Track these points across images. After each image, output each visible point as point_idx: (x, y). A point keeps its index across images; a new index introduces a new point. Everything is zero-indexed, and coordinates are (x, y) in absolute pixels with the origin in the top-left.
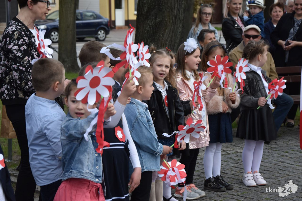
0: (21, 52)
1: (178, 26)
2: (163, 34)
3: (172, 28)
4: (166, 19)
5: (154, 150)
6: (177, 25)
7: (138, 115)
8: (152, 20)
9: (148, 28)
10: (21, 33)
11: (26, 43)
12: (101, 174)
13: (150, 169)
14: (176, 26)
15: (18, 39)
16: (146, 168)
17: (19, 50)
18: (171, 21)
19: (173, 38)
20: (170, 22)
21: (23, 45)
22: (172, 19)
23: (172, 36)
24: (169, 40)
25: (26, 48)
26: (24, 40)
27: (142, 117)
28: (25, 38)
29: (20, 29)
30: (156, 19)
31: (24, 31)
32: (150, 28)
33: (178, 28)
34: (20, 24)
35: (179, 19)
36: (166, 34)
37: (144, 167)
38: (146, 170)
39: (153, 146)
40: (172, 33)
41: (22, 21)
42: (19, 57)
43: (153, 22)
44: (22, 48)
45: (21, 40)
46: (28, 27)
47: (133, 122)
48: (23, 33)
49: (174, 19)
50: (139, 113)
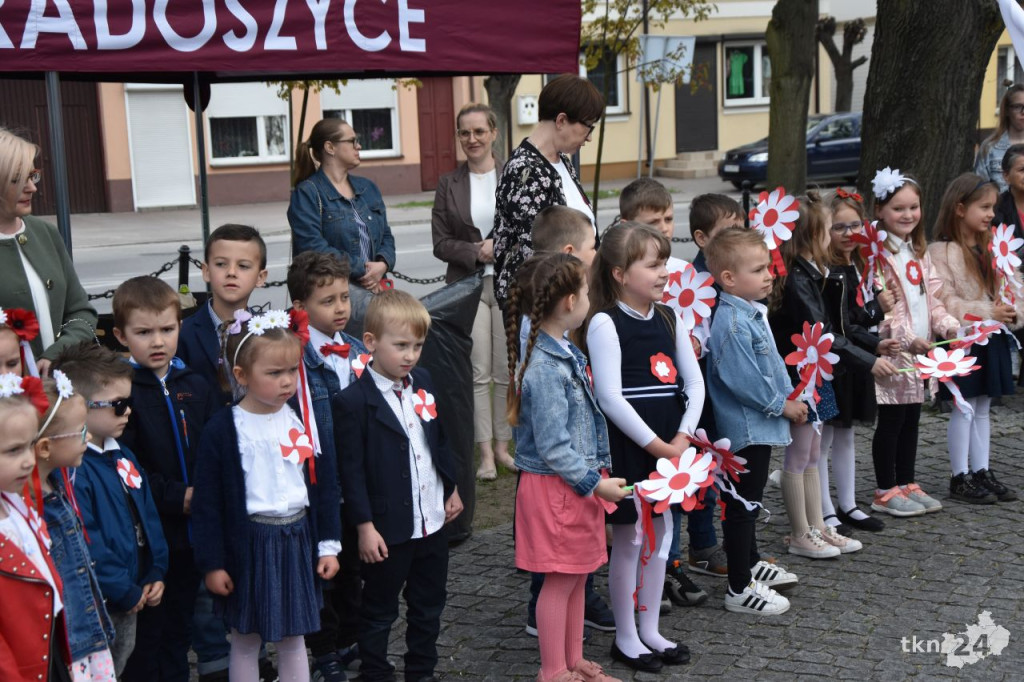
0: (536, 208)
1: (955, 140)
2: (917, 162)
3: (940, 146)
4: (925, 128)
5: (761, 403)
6: (951, 139)
7: (732, 329)
8: (894, 131)
9: (884, 150)
10: (534, 170)
11: (542, 188)
12: (608, 450)
13: (762, 442)
14: (949, 142)
15: (529, 182)
16: (754, 438)
17: (533, 204)
18: (937, 132)
19: (942, 168)
20: (933, 133)
21: (538, 193)
22: (939, 126)
23: (939, 164)
24: (932, 172)
25: (544, 199)
26: (540, 183)
27: (739, 331)
28: (542, 179)
29: (533, 163)
30: (901, 127)
31: (540, 166)
32: (889, 148)
33: (955, 146)
34: (533, 154)
35: (957, 125)
36: (924, 160)
37: (750, 437)
38: (753, 443)
39: (759, 396)
40: (940, 157)
41: (537, 147)
42: (533, 217)
43: (894, 136)
44: (537, 200)
45: (535, 184)
46: (548, 159)
47: (722, 342)
48: (539, 170)
49: (943, 125)
50: (735, 323)
